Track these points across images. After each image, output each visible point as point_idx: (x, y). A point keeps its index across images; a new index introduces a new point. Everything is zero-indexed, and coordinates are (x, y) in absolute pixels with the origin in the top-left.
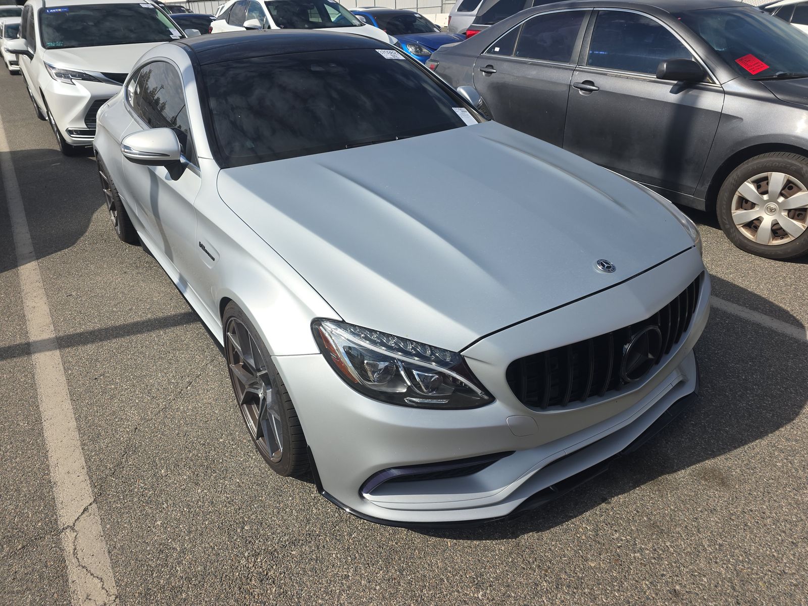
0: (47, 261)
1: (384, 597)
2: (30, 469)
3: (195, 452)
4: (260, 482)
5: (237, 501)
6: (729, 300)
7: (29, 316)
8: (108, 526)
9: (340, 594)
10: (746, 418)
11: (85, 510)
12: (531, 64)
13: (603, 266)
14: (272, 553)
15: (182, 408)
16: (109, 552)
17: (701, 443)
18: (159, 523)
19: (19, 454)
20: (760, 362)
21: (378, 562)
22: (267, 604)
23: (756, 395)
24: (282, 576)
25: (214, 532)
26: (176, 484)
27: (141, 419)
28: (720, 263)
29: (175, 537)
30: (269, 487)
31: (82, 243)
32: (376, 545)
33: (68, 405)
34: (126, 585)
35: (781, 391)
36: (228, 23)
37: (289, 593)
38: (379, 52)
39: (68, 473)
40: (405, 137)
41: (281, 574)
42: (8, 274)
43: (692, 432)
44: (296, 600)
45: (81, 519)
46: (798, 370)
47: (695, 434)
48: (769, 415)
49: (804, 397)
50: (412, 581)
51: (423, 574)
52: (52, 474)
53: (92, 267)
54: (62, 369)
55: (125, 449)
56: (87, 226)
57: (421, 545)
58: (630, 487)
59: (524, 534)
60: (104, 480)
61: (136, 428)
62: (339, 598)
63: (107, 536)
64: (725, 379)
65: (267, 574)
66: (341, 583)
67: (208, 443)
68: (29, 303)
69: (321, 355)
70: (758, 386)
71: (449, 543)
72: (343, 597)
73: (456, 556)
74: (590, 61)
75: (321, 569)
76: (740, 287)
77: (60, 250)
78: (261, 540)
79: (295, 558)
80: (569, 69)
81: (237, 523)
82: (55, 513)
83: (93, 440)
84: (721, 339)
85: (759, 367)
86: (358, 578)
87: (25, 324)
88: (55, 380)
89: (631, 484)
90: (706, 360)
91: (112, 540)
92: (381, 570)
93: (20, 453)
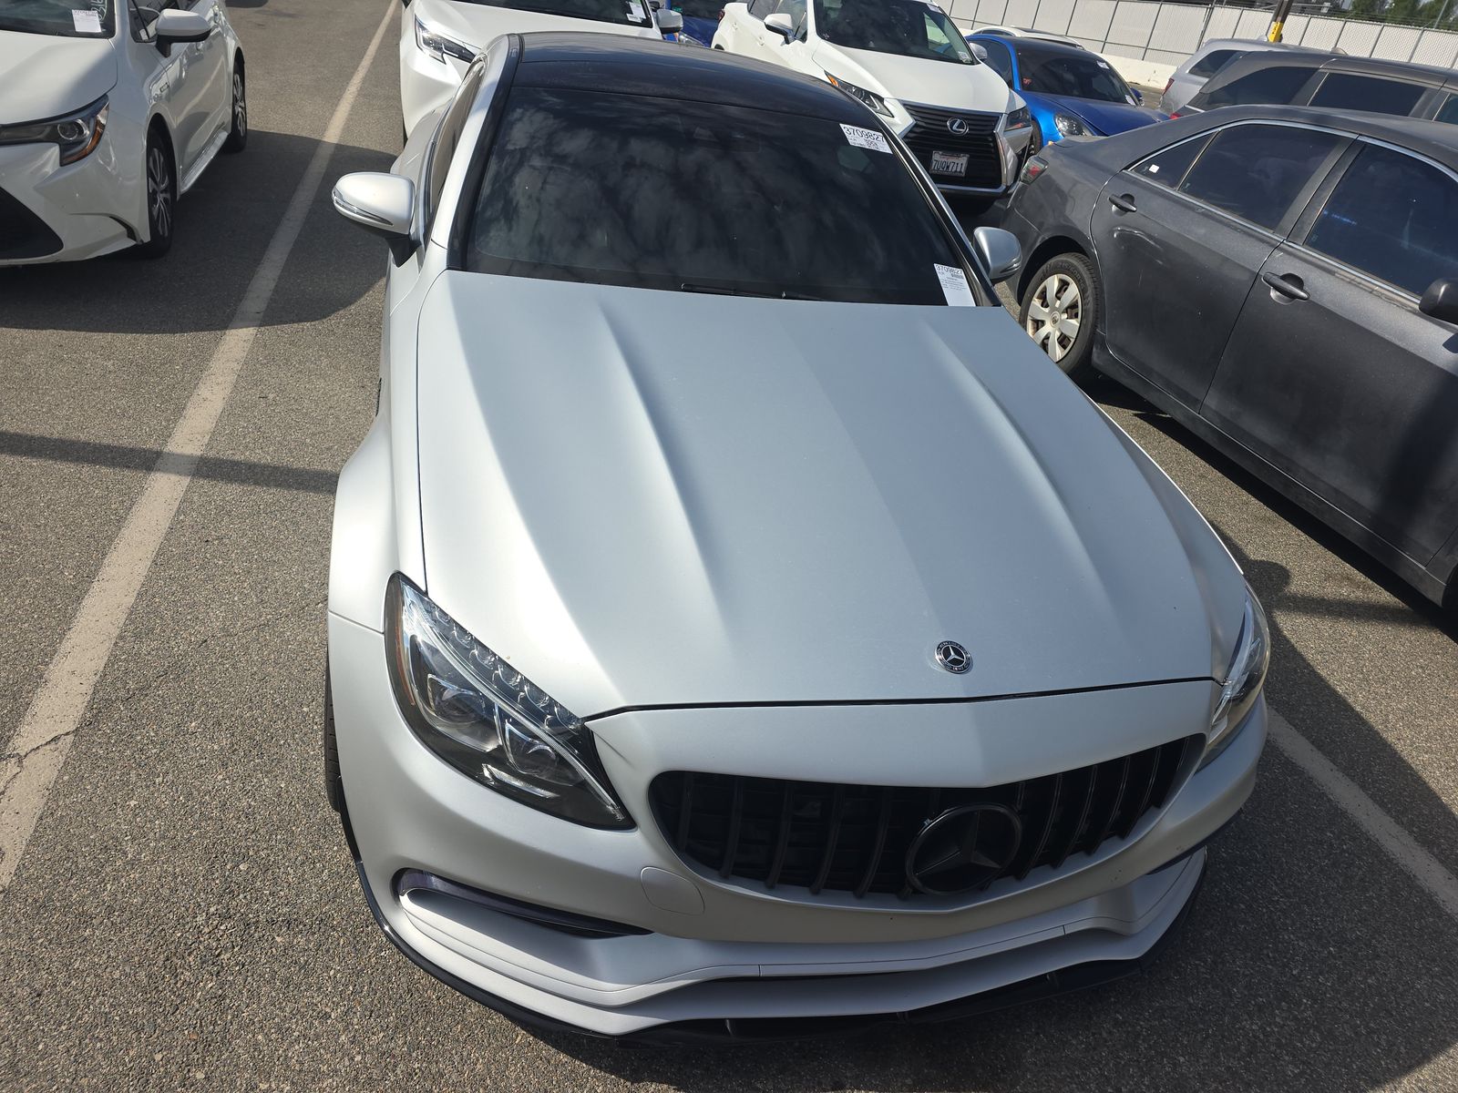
0: (270, 332)
1: (356, 1078)
2: (30, 647)
3: (256, 713)
4: (311, 802)
5: (259, 817)
6: (1382, 805)
7: (190, 411)
8: (66, 778)
9: (297, 1040)
10: (1238, 1055)
11: (55, 739)
12: (1203, 214)
13: (947, 654)
14: (248, 925)
15: (289, 634)
16: (41, 818)
17: (1107, 1064)
18: (133, 803)
19: (33, 617)
20: (1356, 955)
21: (388, 1015)
22: (186, 1003)
23: (1295, 1018)
24: (237, 968)
25: (194, 852)
26: (196, 752)
27: (223, 629)
28: (1419, 721)
29: (139, 836)
30: (318, 816)
31: (336, 321)
32: (405, 985)
33: (142, 569)
34: (26, 879)
35: (1356, 1033)
36: (749, 11)
37: (228, 1001)
38: (845, 131)
39: (73, 673)
40: (800, 296)
41: (237, 964)
42: (206, 336)
43: (1105, 1035)
44: (229, 1017)
45: (41, 751)
46: (1427, 1004)
47: (1106, 1041)
48: (1291, 1070)
49: (1399, 1065)
50: (416, 1074)
51: (441, 1070)
52: (51, 666)
53: (325, 361)
54: (175, 510)
55: (169, 667)
56: (360, 295)
57: (472, 1020)
58: (904, 1084)
59: (652, 1081)
60: (109, 703)
61: (206, 641)
62: (291, 1044)
63: (54, 793)
64: (1252, 959)
65: (219, 955)
66: (312, 1022)
67: (285, 706)
68: (203, 391)
69: (383, 636)
70: (1315, 1001)
71: (519, 1038)
72: (297, 1047)
73: (516, 1065)
74: (1315, 238)
75: (297, 986)
76: (1429, 789)
77: (300, 321)
78: (248, 897)
79: (274, 950)
80: (1268, 243)
81: (234, 854)
82: (16, 727)
83: (137, 636)
84: (1306, 877)
85: (1344, 963)
86: (340, 1026)
87: (175, 421)
88: (153, 523)
89: (909, 1081)
90: (1243, 906)
91: (57, 801)
92: (384, 1031)
93: (36, 616)
